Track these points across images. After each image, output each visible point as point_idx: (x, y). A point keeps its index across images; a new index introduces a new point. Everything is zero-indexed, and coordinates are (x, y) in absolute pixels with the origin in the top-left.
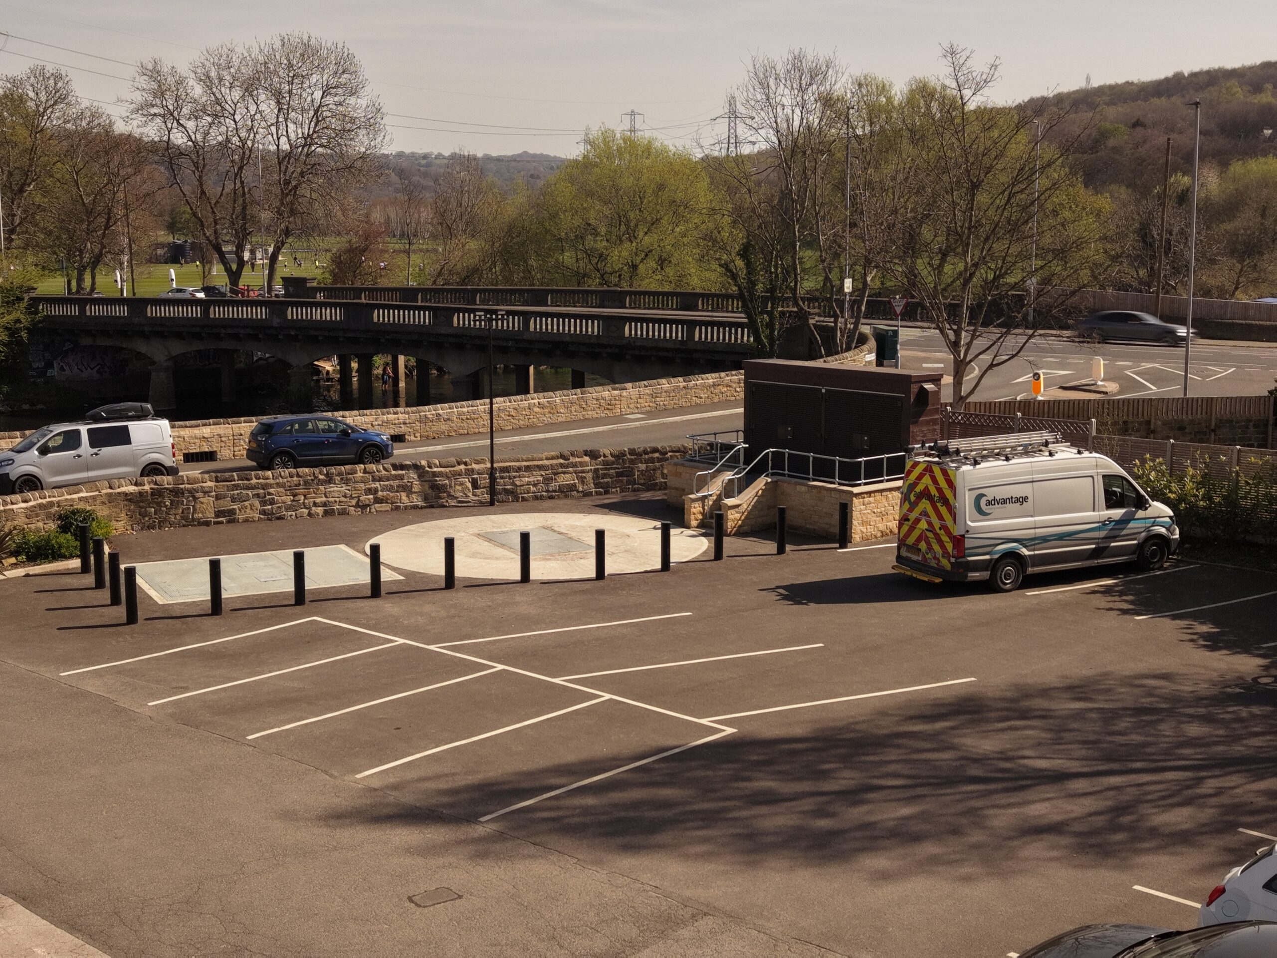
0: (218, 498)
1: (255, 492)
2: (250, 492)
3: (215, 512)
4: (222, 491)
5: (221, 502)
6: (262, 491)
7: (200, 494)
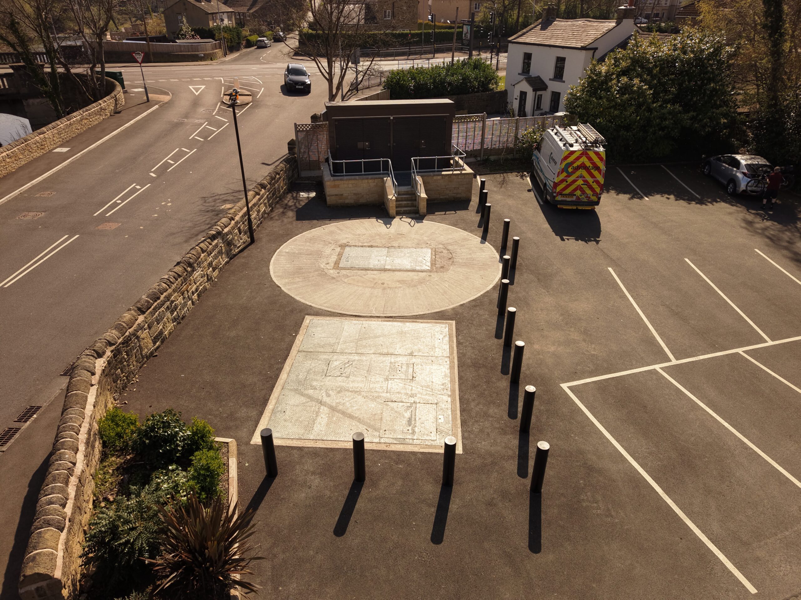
0: (150, 327)
1: (165, 306)
2: (162, 309)
3: (152, 340)
4: (150, 320)
5: (153, 329)
6: (168, 303)
7: (139, 333)
